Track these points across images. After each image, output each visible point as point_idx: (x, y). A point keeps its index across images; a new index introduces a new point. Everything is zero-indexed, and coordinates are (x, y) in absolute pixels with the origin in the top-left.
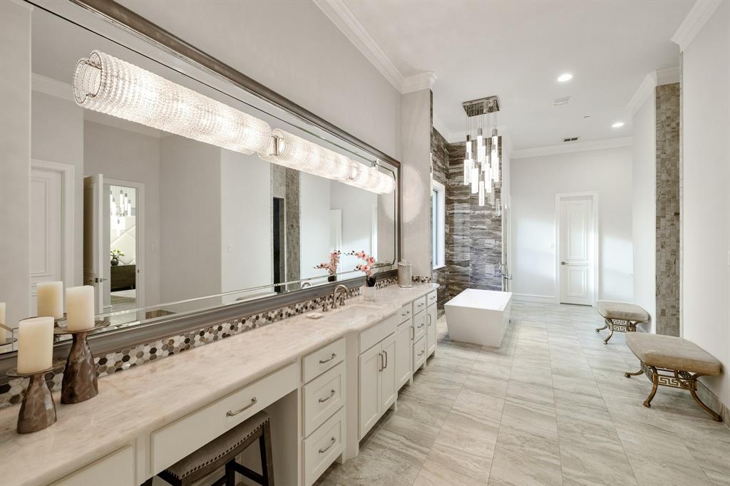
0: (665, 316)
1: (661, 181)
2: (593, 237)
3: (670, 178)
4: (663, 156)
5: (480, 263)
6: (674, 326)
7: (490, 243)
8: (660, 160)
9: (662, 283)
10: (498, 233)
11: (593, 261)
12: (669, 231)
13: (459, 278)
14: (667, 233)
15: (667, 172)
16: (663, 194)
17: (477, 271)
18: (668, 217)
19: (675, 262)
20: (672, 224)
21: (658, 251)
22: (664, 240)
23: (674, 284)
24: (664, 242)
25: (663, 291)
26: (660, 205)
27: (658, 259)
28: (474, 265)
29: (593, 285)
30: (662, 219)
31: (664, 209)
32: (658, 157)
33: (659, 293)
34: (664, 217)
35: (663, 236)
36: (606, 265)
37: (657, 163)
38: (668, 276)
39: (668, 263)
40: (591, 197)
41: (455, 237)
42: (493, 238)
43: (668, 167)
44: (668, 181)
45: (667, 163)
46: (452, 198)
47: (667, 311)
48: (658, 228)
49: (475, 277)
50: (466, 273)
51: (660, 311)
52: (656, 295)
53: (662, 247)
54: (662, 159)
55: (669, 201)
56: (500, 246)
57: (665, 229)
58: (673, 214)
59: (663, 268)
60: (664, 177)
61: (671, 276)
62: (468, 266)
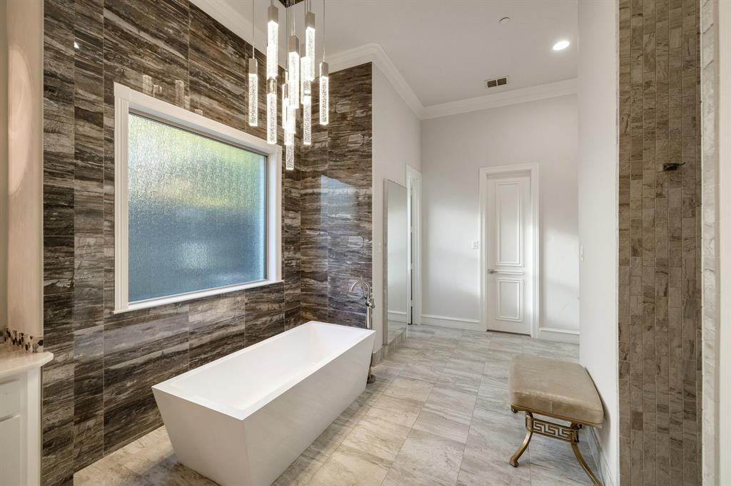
0: (641, 428)
1: (632, 86)
2: (532, 233)
3: (651, 76)
4: (637, 22)
5: (342, 275)
6: (664, 459)
7: (355, 241)
8: (628, 33)
9: (634, 345)
10: (366, 225)
11: (531, 268)
12: (652, 212)
13: (312, 299)
14: (647, 215)
15: (647, 61)
16: (635, 120)
17: (339, 289)
18: (649, 176)
19: (666, 294)
20: (659, 195)
21: (623, 262)
22: (637, 237)
23: (664, 350)
24: (640, 241)
25: (637, 366)
26: (629, 147)
27: (625, 283)
28: (333, 280)
29: (531, 307)
30: (633, 183)
31: (637, 156)
32: (623, 26)
33: (628, 371)
34: (640, 176)
35: (636, 224)
36: (550, 274)
37: (622, 41)
38: (650, 328)
39: (648, 294)
40: (528, 173)
41: (308, 232)
42: (359, 234)
43: (649, 49)
44: (648, 84)
45: (646, 38)
46: (303, 169)
47: (645, 417)
48: (623, 205)
49: (336, 298)
50: (323, 292)
51: (628, 416)
52: (621, 375)
53: (635, 252)
54: (634, 30)
55: (652, 134)
56: (370, 247)
57: (642, 207)
58: (661, 168)
59: (637, 308)
60: (638, 75)
61: (657, 328)
62: (326, 280)
